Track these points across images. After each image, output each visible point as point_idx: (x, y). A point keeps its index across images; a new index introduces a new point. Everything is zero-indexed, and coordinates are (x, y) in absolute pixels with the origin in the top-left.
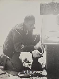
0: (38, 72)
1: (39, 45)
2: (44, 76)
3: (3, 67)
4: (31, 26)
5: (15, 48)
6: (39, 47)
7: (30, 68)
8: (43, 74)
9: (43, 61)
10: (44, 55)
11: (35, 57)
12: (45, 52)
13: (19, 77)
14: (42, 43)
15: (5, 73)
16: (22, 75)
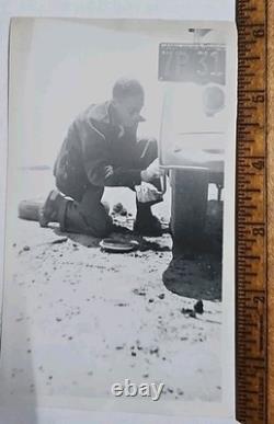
0: (152, 240)
1: (153, 169)
2: (166, 249)
3: (58, 225)
4: (132, 113)
5: (89, 175)
6: (155, 175)
7: (131, 229)
8: (162, 245)
9: (163, 212)
10: (168, 197)
11: (143, 201)
12: (169, 189)
13: (102, 250)
14: (161, 163)
15: (65, 240)
16: (110, 246)
